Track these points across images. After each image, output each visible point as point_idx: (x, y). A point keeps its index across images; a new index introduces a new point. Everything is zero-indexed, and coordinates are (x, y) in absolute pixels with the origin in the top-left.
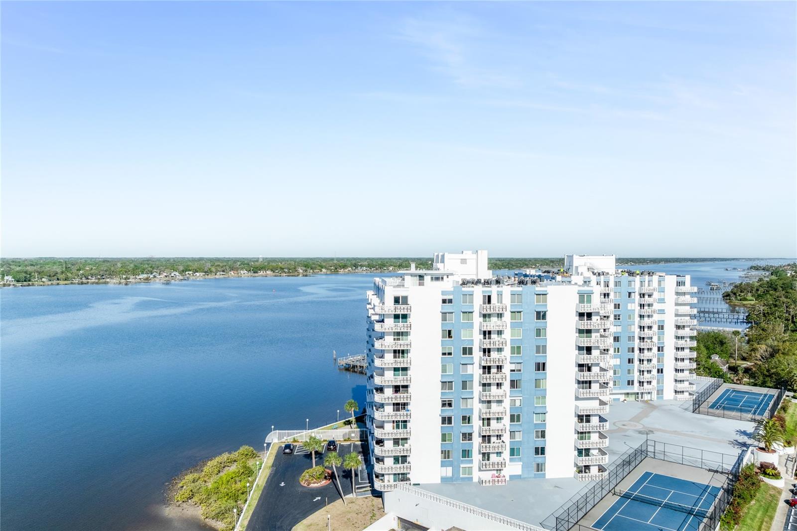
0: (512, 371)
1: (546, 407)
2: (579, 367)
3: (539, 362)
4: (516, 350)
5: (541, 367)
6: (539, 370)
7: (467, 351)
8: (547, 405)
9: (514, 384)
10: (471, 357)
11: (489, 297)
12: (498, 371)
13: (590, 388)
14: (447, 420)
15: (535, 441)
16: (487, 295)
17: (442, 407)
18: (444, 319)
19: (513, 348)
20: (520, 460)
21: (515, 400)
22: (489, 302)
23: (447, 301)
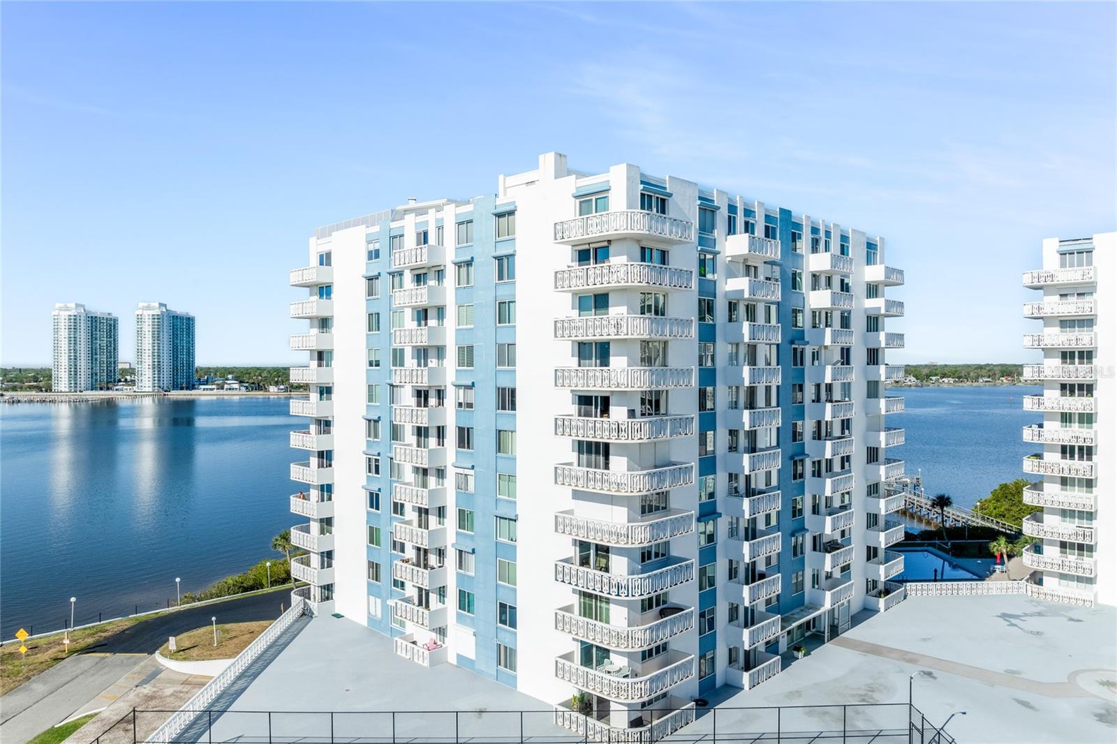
0: (460, 405)
1: (515, 503)
2: (580, 404)
3: (503, 386)
4: (467, 355)
5: (507, 399)
6: (504, 408)
7: (398, 357)
8: (518, 500)
9: (465, 438)
11: (426, 234)
12: (439, 405)
13: (607, 466)
14: (374, 501)
16: (421, 230)
17: (368, 472)
18: (370, 292)
19: (460, 349)
20: (472, 623)
21: (466, 475)
22: (426, 242)
23: (373, 255)
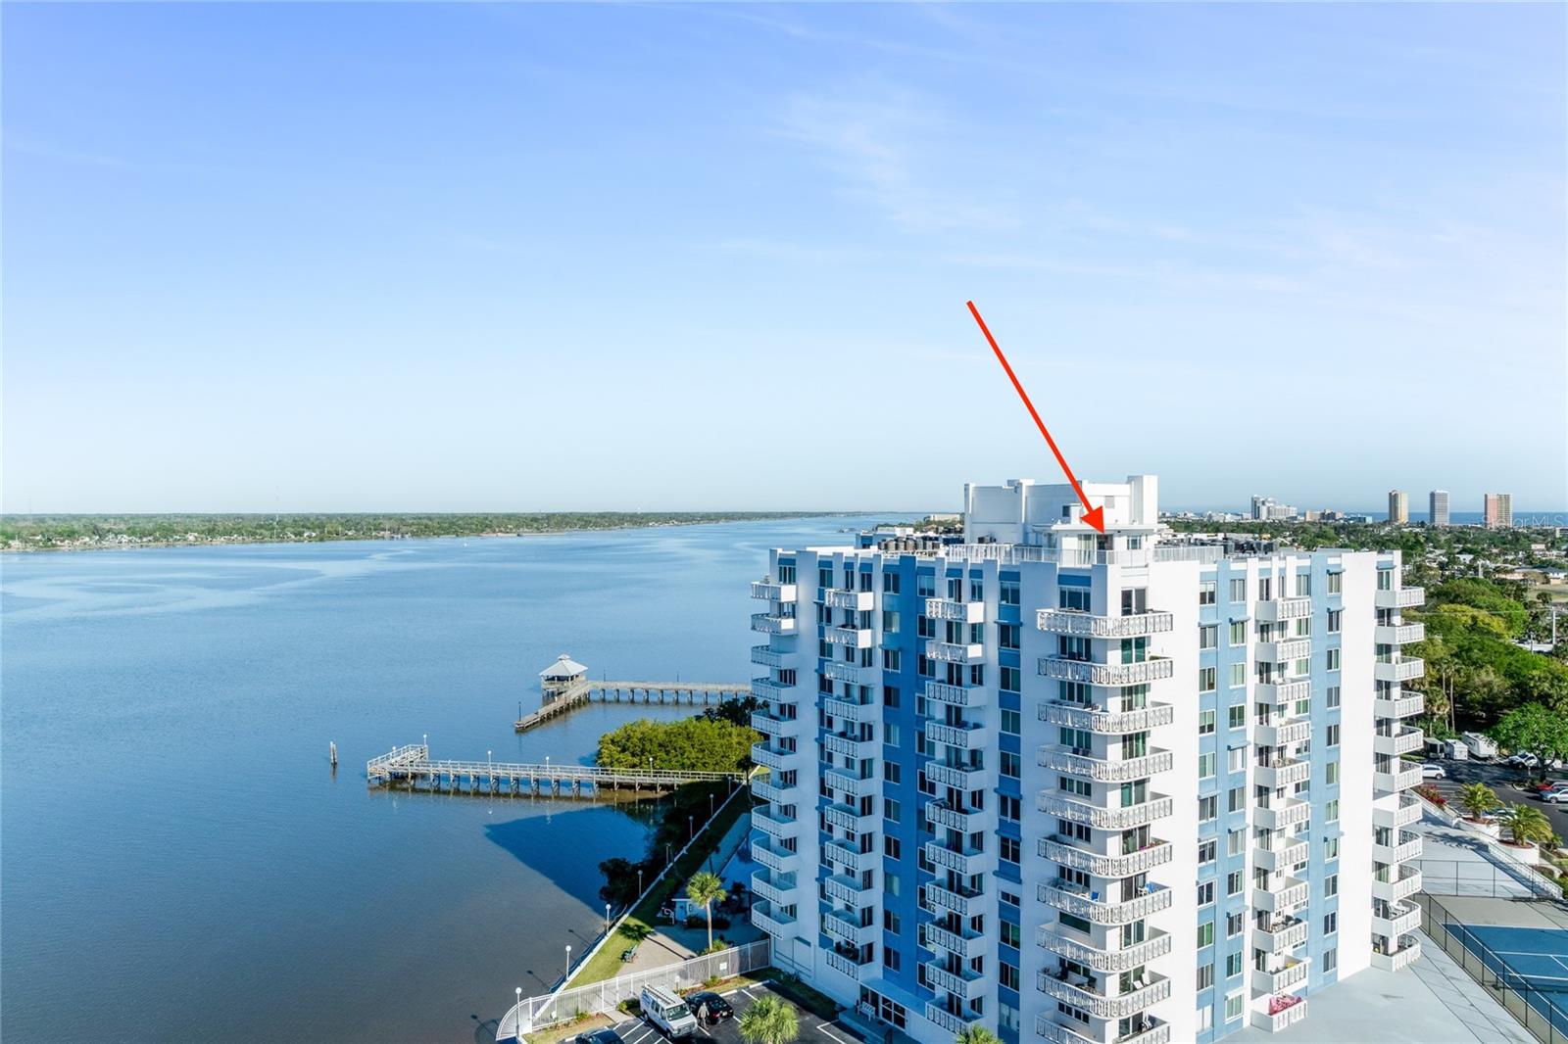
0: (1297, 752)
1: (1338, 823)
2: (1377, 726)
3: (1330, 725)
5: (1333, 735)
6: (1331, 742)
7: (1237, 716)
8: (1340, 819)
10: (1242, 730)
11: (1268, 584)
13: (1389, 768)
14: (1205, 893)
15: (1326, 902)
16: (1264, 578)
17: (1200, 862)
18: (1203, 643)
19: (1298, 703)
20: (1308, 953)
22: (1268, 594)
23: (1207, 598)
